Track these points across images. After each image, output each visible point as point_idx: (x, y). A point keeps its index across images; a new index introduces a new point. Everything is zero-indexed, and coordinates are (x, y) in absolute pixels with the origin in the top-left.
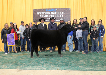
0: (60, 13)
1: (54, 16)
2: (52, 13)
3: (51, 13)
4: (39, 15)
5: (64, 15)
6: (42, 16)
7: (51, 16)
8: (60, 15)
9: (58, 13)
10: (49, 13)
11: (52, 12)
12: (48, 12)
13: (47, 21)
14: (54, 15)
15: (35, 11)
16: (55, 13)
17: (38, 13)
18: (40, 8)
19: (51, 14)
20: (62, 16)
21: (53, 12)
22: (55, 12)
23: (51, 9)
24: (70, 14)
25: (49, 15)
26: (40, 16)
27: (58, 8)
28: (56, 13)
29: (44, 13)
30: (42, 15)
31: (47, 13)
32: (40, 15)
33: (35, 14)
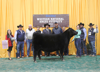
0: (60, 19)
1: (54, 22)
2: (51, 19)
4: (39, 21)
5: (63, 20)
6: (42, 21)
7: (50, 22)
9: (58, 19)
11: (51, 18)
12: (48, 17)
14: (53, 21)
15: (35, 17)
16: (55, 18)
17: (38, 19)
18: (39, 14)
19: (50, 20)
21: (53, 17)
22: (54, 17)
23: (50, 15)
24: (69, 20)
25: (48, 21)
27: (57, 14)
28: (56, 19)
29: (43, 19)
31: (47, 19)
33: (35, 20)
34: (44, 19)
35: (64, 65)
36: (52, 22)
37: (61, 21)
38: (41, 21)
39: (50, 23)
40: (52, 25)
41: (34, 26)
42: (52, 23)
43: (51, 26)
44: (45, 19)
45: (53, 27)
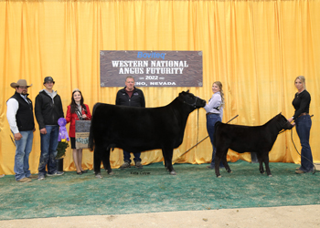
0: (176, 63)
1: (160, 71)
2: (153, 63)
3: (150, 63)
4: (118, 69)
5: (185, 68)
6: (127, 70)
7: (150, 72)
8: (176, 70)
9: (171, 63)
10: (146, 63)
11: (153, 60)
12: (143, 59)
13: (141, 86)
14: (158, 69)
15: (107, 57)
16: (163, 62)
17: (115, 64)
18: (119, 49)
19: (149, 66)
20: (181, 73)
21: (156, 59)
22: (161, 59)
23: (149, 52)
24: (201, 68)
25: (145, 68)
26: (121, 71)
27: (170, 49)
28: (165, 64)
29: (130, 62)
31: (140, 63)
32: (121, 69)
33: (106, 66)
34: (132, 64)
35: (200, 189)
36: (156, 71)
37: (181, 71)
38: (123, 68)
39: (148, 75)
40: (155, 81)
41: (103, 84)
43: (151, 83)
44: (135, 64)
45: (159, 86)
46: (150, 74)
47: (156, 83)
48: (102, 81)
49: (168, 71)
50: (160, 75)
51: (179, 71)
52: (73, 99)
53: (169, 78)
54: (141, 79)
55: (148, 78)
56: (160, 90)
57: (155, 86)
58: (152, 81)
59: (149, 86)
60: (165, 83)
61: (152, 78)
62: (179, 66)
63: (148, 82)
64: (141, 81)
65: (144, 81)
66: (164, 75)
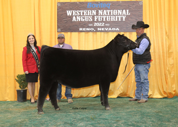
0: (120, 12)
1: (106, 18)
2: (100, 12)
3: (97, 12)
4: (71, 17)
7: (98, 20)
8: (120, 17)
9: (115, 12)
10: (94, 12)
12: (92, 9)
13: (90, 31)
14: (104, 17)
15: (62, 8)
16: (108, 11)
17: (69, 13)
18: (72, 1)
19: (97, 14)
20: (124, 20)
21: (103, 9)
22: (107, 9)
23: (97, 3)
24: (141, 15)
25: (93, 17)
26: (74, 19)
28: (110, 13)
29: (82, 11)
30: (78, 17)
31: (89, 12)
32: (74, 17)
33: (62, 15)
34: (83, 13)
36: (103, 19)
37: (124, 18)
38: (76, 16)
39: (96, 22)
40: (102, 27)
41: (59, 30)
42: (102, 22)
43: (98, 29)
44: (85, 13)
45: (105, 31)
46: (97, 21)
47: (103, 29)
48: (58, 27)
49: (113, 19)
50: (106, 22)
51: (122, 18)
52: (28, 41)
53: (113, 24)
54: (90, 25)
55: (96, 24)
56: (106, 34)
57: (101, 31)
58: (99, 27)
59: (97, 31)
60: (110, 29)
61: (99, 25)
62: (122, 14)
63: (96, 28)
64: (90, 27)
65: (93, 27)
66: (110, 22)
